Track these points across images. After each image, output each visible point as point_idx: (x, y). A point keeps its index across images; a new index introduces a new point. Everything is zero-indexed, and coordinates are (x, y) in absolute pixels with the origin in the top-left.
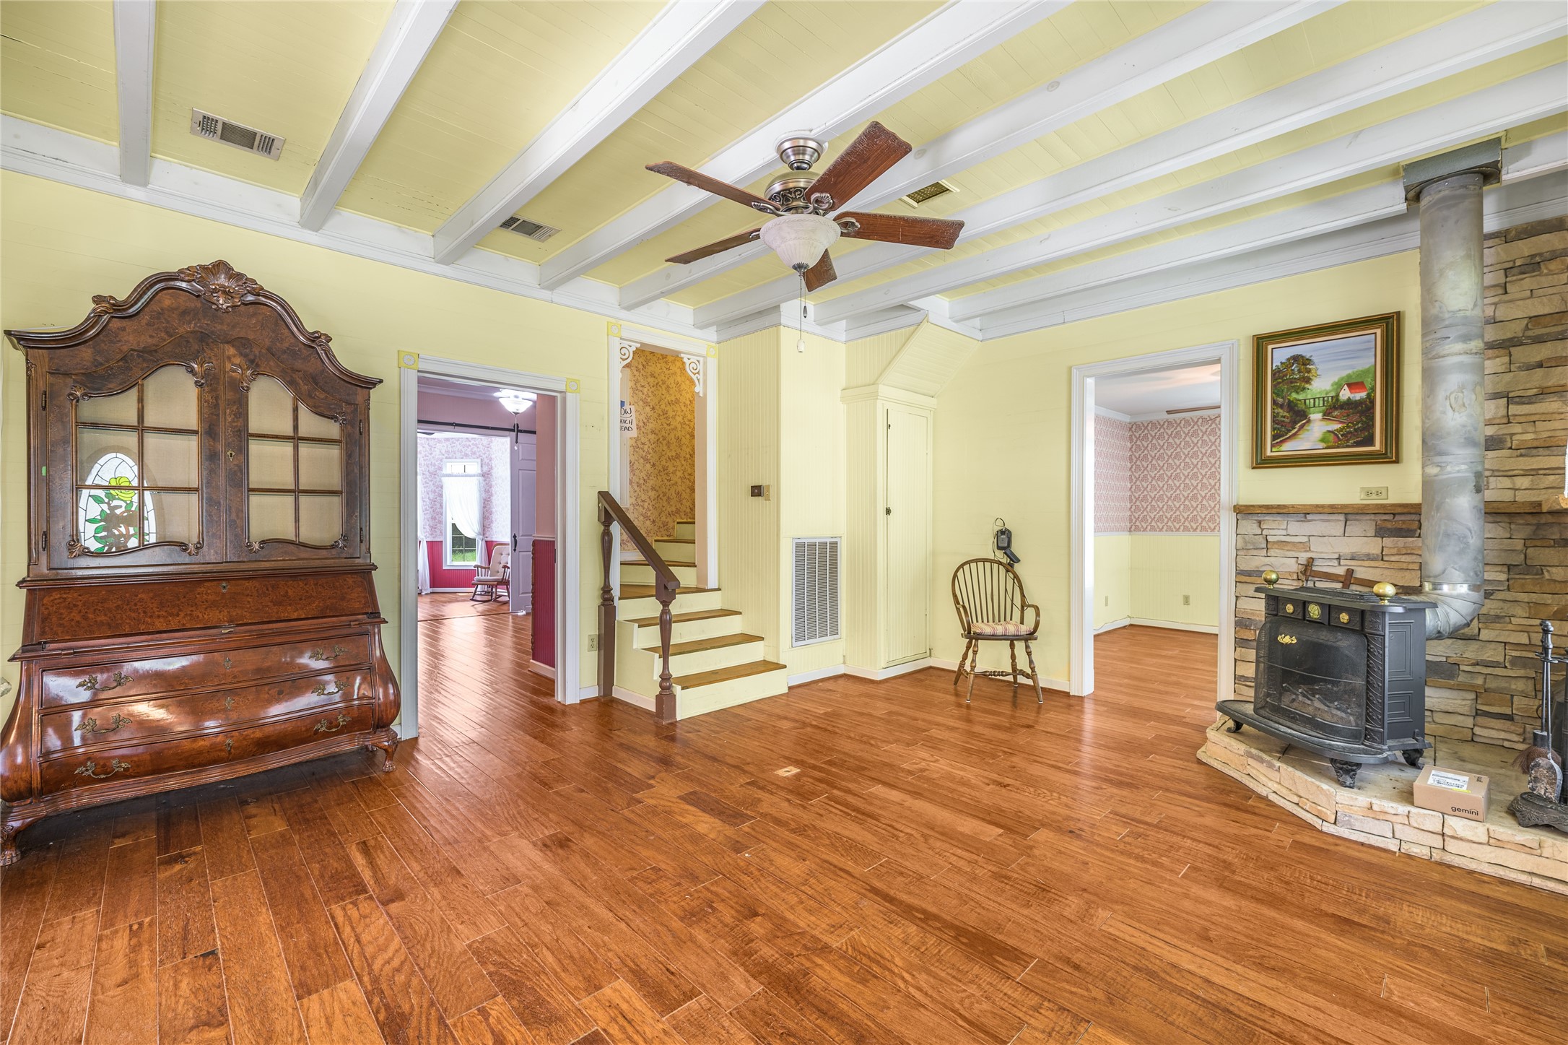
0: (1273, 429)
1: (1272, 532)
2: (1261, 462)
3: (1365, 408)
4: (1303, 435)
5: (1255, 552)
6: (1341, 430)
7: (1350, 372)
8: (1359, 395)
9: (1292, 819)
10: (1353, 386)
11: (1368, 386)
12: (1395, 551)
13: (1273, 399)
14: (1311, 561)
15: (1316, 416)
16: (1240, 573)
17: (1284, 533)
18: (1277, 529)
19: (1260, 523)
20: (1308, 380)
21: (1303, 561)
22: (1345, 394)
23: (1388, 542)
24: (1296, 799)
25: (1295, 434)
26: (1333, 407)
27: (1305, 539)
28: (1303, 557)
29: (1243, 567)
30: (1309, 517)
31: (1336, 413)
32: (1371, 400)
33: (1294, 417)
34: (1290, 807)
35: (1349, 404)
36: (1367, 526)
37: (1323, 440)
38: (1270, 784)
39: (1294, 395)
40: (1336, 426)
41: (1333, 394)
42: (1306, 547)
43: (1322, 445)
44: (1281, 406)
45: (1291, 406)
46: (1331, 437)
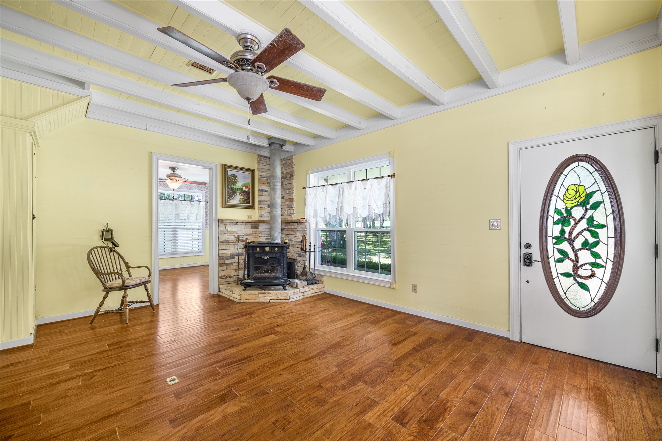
0: (228, 196)
1: (229, 228)
2: (225, 205)
3: (247, 193)
4: (235, 198)
5: (224, 235)
6: (243, 198)
7: (245, 182)
8: (247, 190)
9: (281, 303)
10: (246, 187)
11: (249, 188)
12: (255, 233)
13: (228, 187)
14: (238, 236)
15: (238, 194)
16: (220, 242)
17: (231, 228)
18: (231, 227)
19: (225, 225)
20: (236, 182)
21: (236, 236)
22: (244, 189)
23: (254, 230)
24: (278, 298)
25: (233, 198)
26: (242, 192)
27: (236, 230)
28: (236, 235)
29: (221, 240)
30: (238, 223)
31: (242, 194)
32: (249, 191)
33: (233, 193)
34: (278, 301)
35: (245, 192)
36: (249, 226)
37: (239, 201)
38: (269, 298)
39: (233, 186)
40: (242, 197)
41: (241, 188)
42: (237, 232)
43: (239, 202)
44: (230, 189)
45: (232, 189)
46: (241, 200)
